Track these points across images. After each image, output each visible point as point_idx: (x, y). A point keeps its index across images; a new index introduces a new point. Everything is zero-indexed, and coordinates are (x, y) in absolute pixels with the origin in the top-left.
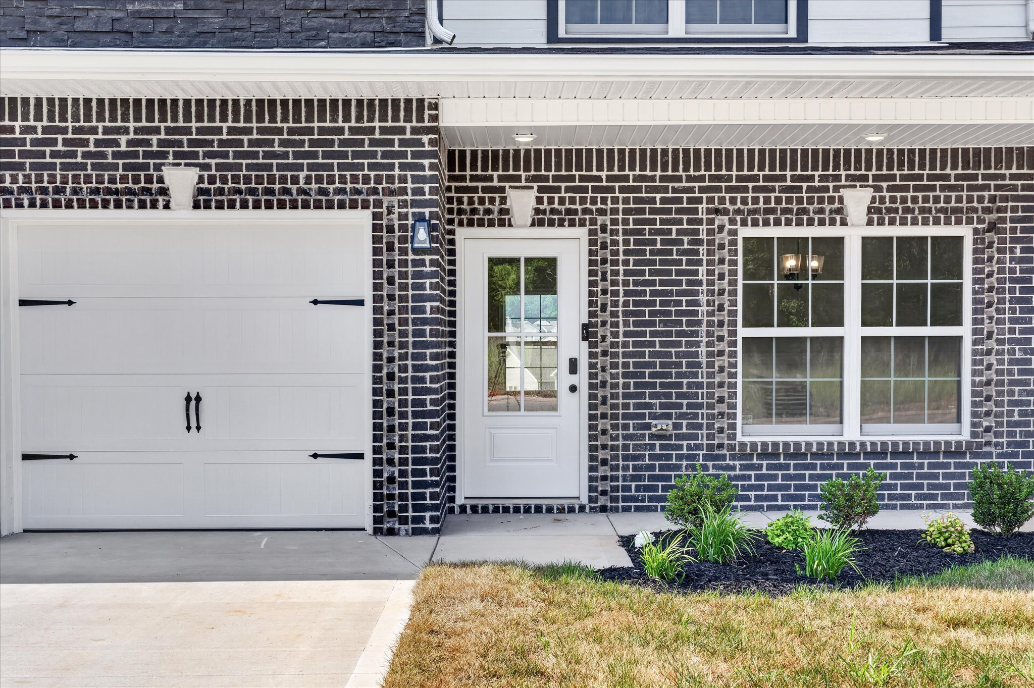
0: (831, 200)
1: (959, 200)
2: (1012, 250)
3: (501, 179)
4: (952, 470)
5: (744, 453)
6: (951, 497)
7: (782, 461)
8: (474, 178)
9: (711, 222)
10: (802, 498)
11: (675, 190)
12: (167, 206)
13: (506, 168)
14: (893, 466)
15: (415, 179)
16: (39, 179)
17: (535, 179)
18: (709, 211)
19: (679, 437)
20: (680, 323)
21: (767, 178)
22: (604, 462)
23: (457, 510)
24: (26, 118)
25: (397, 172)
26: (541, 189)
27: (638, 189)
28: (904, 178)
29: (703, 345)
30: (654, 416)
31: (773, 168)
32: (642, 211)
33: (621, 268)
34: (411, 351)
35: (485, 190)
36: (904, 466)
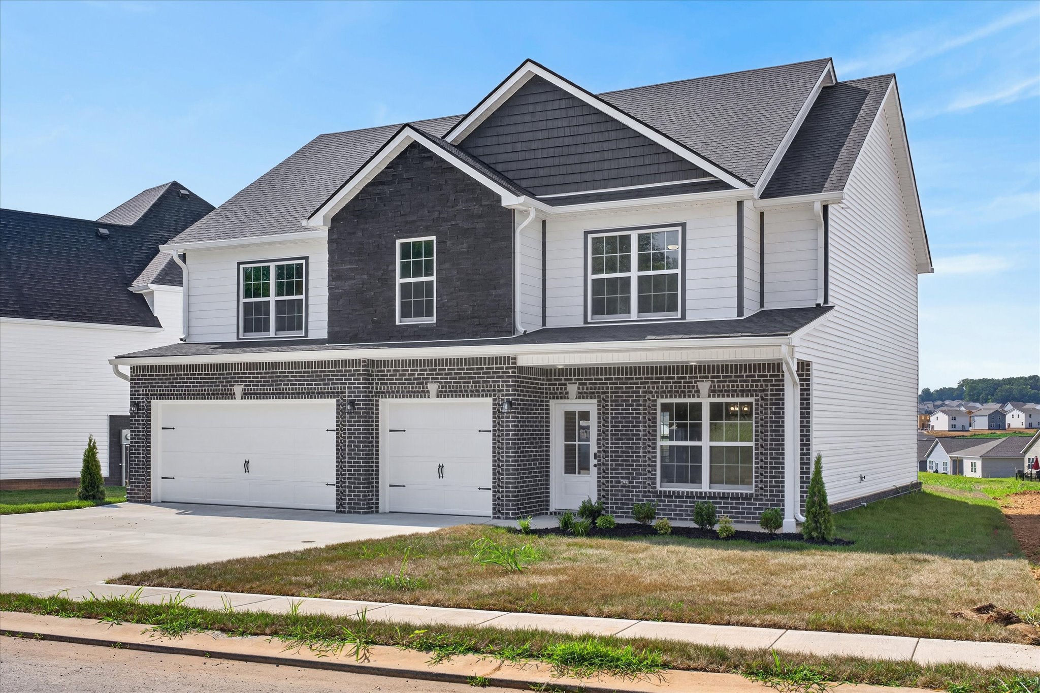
0: (693, 387)
1: (747, 386)
2: (771, 409)
3: (565, 380)
4: (746, 506)
5: (659, 495)
6: (745, 518)
7: (674, 499)
8: (555, 380)
9: (645, 396)
10: (682, 515)
11: (631, 384)
12: (429, 397)
13: (567, 376)
14: (720, 503)
15: (507, 386)
16: (391, 388)
17: (578, 380)
18: (644, 392)
19: (632, 487)
20: (633, 439)
21: (667, 378)
22: (604, 496)
23: (549, 513)
24: (388, 367)
25: (501, 383)
26: (580, 384)
27: (616, 383)
28: (724, 377)
29: (641, 448)
30: (622, 478)
31: (669, 374)
32: (618, 392)
33: (610, 416)
34: (505, 450)
35: (560, 384)
36: (725, 503)
